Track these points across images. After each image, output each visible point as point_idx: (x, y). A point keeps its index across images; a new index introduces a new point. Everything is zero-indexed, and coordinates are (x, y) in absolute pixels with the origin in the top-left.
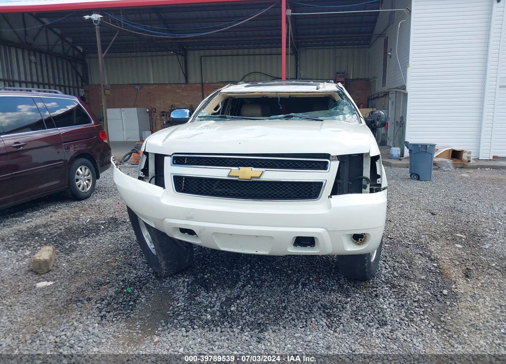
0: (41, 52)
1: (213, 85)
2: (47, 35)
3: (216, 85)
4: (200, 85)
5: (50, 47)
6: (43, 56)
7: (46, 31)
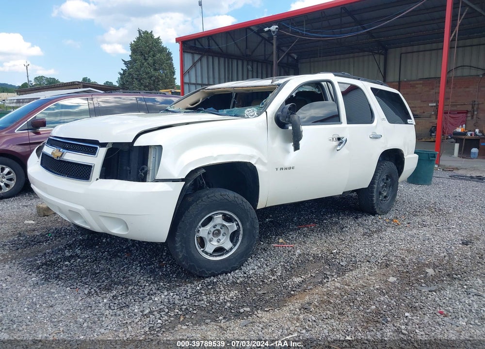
0: (258, 62)
1: (411, 83)
2: (265, 46)
3: (415, 82)
4: (397, 83)
5: (267, 57)
6: (260, 64)
7: (265, 44)
